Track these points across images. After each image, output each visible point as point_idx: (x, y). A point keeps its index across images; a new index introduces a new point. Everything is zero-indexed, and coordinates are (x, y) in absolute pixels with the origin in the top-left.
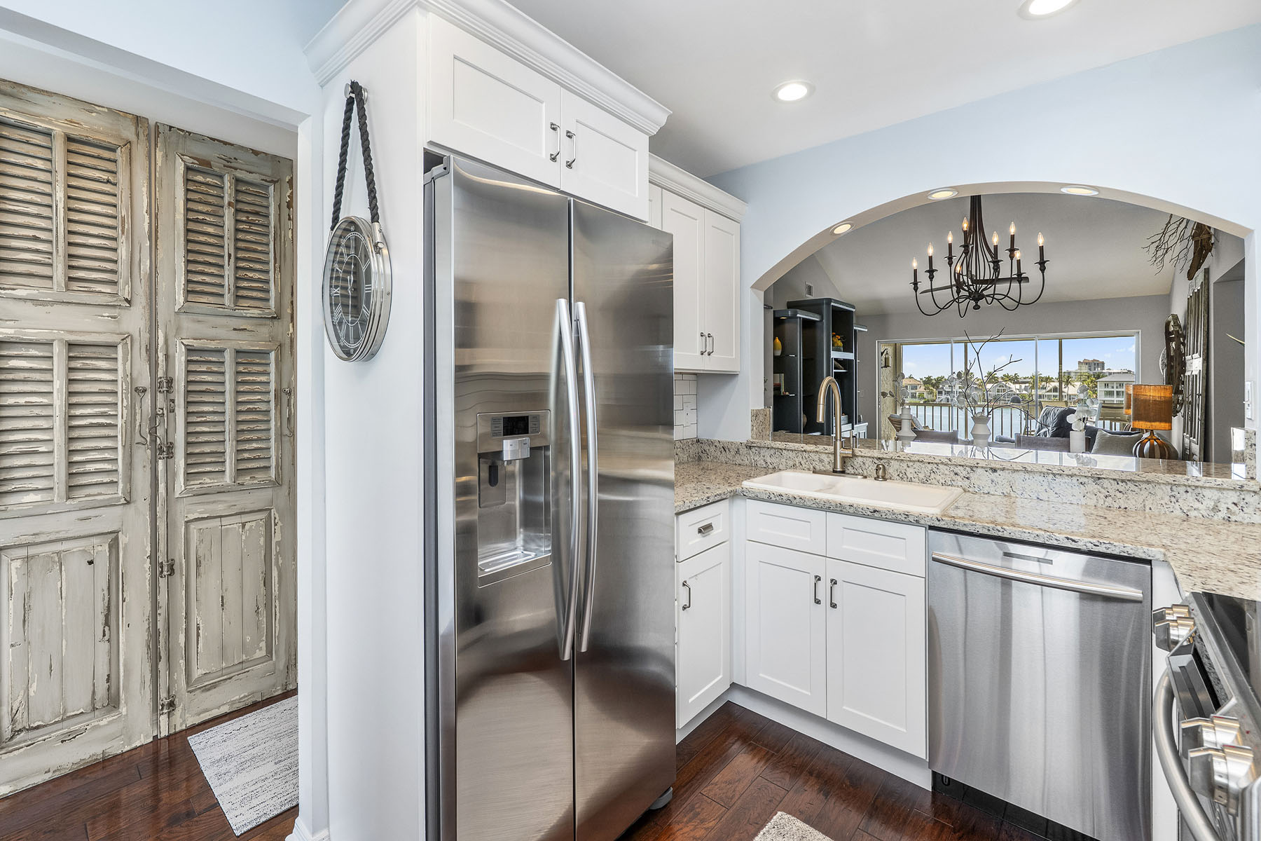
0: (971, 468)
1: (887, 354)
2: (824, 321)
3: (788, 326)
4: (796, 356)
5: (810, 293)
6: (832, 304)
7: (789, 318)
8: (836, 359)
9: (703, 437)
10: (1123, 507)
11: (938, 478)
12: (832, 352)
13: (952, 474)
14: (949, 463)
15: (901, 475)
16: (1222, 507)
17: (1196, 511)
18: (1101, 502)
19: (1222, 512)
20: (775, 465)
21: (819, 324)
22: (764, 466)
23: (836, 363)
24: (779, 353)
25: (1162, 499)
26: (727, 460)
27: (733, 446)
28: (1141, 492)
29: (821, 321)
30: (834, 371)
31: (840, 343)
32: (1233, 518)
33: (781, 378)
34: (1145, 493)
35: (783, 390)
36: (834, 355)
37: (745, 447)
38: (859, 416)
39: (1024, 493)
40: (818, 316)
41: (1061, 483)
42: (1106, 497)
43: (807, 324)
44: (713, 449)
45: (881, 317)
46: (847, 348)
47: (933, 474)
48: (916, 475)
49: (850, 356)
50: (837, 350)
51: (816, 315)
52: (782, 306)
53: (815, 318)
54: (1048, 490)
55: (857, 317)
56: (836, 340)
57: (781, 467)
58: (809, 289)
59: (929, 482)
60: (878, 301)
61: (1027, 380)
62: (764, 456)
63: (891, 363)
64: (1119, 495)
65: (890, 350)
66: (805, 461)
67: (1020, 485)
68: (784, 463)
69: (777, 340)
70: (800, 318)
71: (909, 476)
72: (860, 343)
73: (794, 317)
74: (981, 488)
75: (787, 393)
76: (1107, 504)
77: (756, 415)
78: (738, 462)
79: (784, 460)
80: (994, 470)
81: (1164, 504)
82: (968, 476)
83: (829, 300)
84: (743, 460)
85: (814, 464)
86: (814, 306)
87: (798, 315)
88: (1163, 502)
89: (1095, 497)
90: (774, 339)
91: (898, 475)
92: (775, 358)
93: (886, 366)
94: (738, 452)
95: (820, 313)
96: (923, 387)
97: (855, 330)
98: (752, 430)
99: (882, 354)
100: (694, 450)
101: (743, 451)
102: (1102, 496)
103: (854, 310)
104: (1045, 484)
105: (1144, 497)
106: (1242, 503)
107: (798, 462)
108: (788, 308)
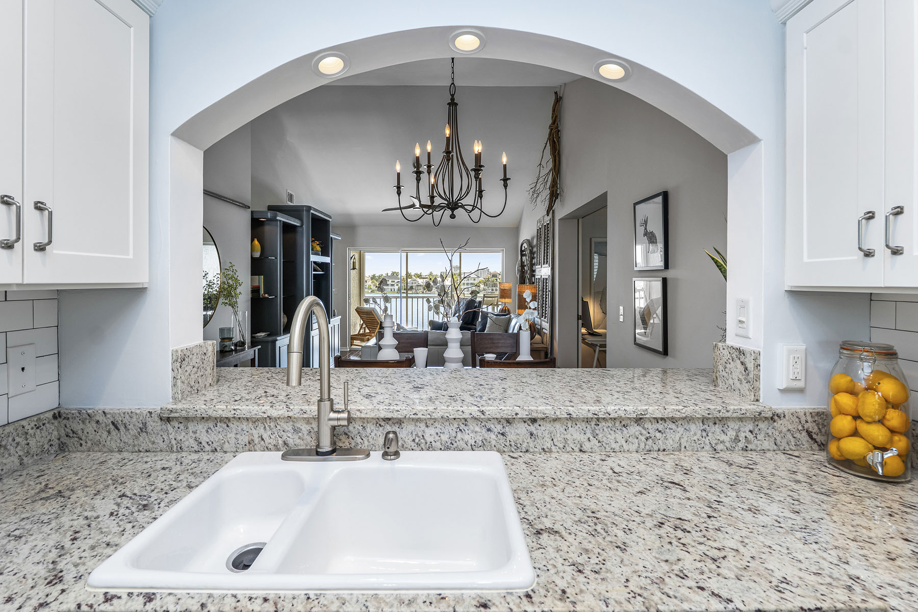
0: (508, 421)
1: (355, 258)
2: (304, 226)
3: (267, 229)
4: (276, 258)
5: (291, 200)
6: (312, 211)
7: (269, 220)
8: (315, 263)
9: (72, 405)
10: (662, 449)
11: (466, 437)
12: (311, 255)
13: (484, 430)
14: (483, 417)
15: (417, 440)
16: (742, 436)
17: (721, 444)
18: (642, 445)
19: (742, 441)
20: (215, 445)
21: (299, 229)
22: (196, 448)
23: (315, 266)
24: (257, 255)
25: (695, 434)
26: (122, 445)
27: (134, 419)
28: (678, 429)
29: (302, 226)
30: (313, 273)
31: (318, 248)
32: (750, 447)
33: (260, 280)
34: (681, 430)
35: (262, 292)
36: (314, 258)
37: (157, 419)
38: (334, 311)
39: (566, 445)
40: (298, 221)
41: (605, 428)
42: (647, 439)
43: (288, 229)
44: (90, 427)
45: (350, 227)
46: (325, 253)
47: (459, 434)
48: (437, 438)
49: (327, 260)
50: (316, 254)
51: (297, 220)
52: (261, 207)
53: (296, 222)
54: (591, 438)
55: (332, 227)
56: (315, 245)
57: (226, 447)
58: (291, 197)
59: (455, 445)
60: (349, 216)
61: (427, 277)
62: (195, 432)
63: (357, 267)
64: (658, 435)
65: (357, 256)
66: (269, 433)
67: (562, 436)
68: (233, 441)
69: (256, 242)
70: (280, 221)
71: (429, 439)
72: (335, 248)
73: (274, 220)
74: (519, 445)
75: (266, 295)
76: (647, 447)
77: (181, 359)
78: (144, 446)
79: (233, 435)
80: (534, 421)
81: (697, 440)
82: (503, 431)
83: (309, 208)
84: (153, 443)
85: (284, 438)
86: (295, 211)
87: (278, 218)
88: (695, 438)
89: (636, 441)
90: (252, 241)
91: (414, 440)
92: (253, 260)
93: (354, 268)
94: (143, 429)
95: (301, 220)
96: (371, 282)
97: (331, 238)
98: (175, 385)
99: (351, 258)
100: (53, 431)
101: (154, 425)
102: (643, 439)
103: (330, 220)
104: (589, 431)
105: (679, 435)
106: (756, 430)
107: (256, 436)
108: (268, 210)
